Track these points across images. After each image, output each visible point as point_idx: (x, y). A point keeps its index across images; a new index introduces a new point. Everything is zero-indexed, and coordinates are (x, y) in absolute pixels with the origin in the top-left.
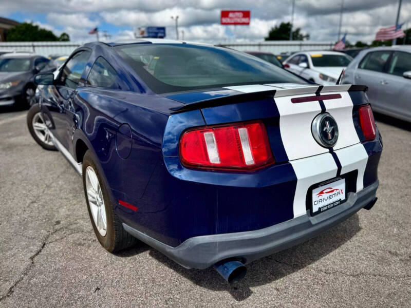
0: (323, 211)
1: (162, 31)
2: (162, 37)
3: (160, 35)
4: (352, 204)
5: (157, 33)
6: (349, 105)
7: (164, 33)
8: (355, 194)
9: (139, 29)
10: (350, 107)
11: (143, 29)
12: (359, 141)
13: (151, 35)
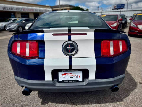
0: (65, 82)
1: (123, 6)
2: (122, 8)
3: (122, 7)
4: (85, 84)
5: (121, 7)
6: (92, 39)
7: (124, 7)
8: (88, 80)
9: (114, 5)
10: (93, 40)
11: (115, 6)
12: (94, 56)
13: (118, 7)
